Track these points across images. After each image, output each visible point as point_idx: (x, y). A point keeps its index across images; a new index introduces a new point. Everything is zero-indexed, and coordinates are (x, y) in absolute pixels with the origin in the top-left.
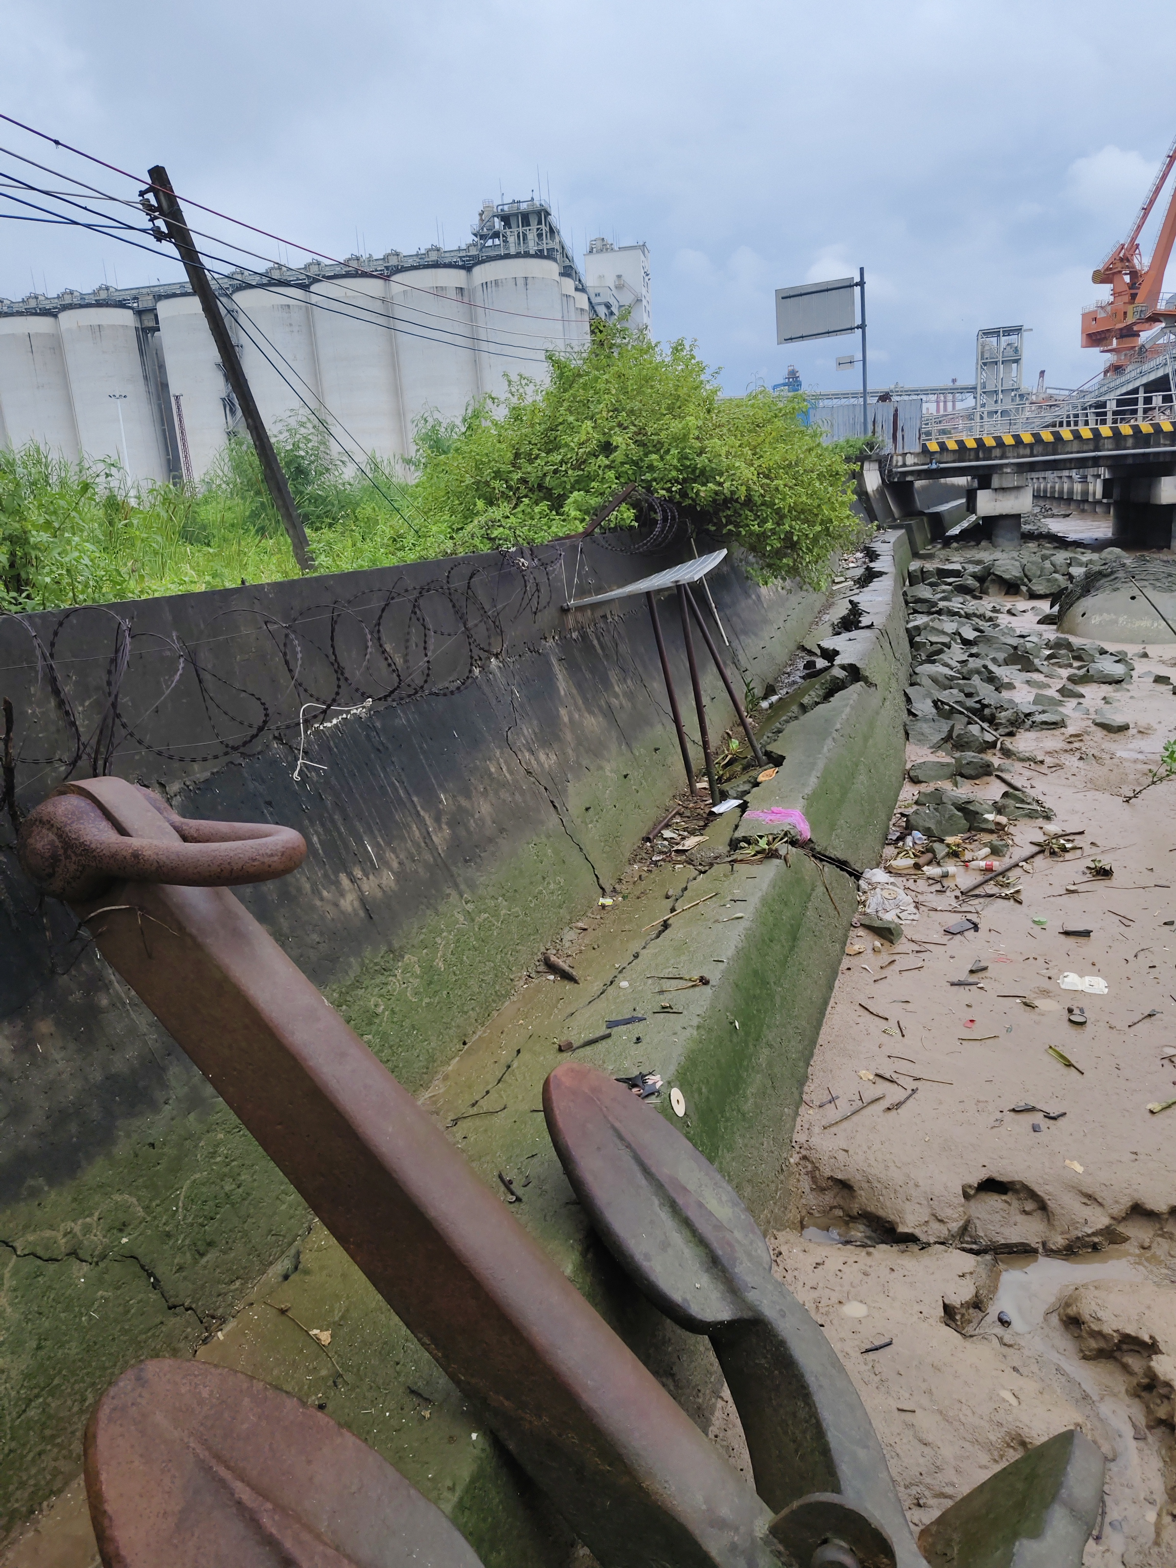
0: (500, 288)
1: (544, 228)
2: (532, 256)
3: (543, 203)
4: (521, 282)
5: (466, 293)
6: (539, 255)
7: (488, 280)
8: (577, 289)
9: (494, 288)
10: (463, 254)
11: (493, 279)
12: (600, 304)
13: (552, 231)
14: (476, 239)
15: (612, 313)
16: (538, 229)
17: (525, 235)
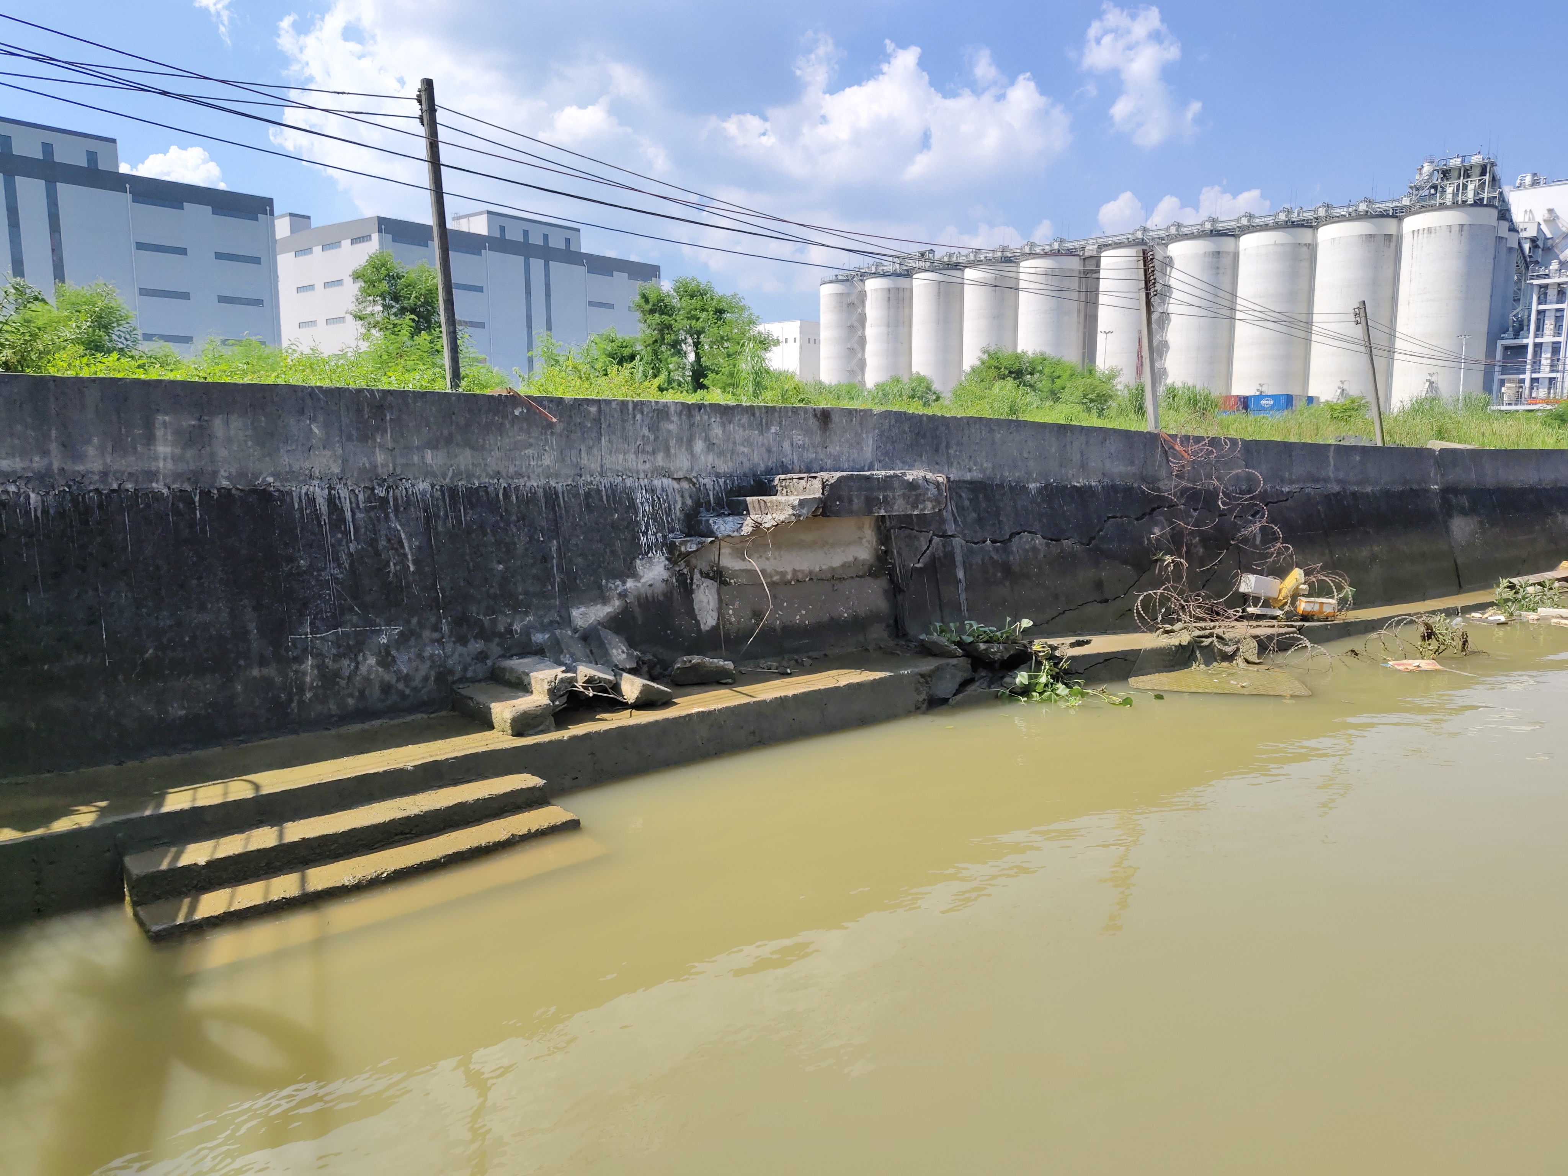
0: (1433, 235)
1: (1487, 178)
2: (1471, 205)
3: (1490, 156)
4: (1455, 230)
5: (1394, 239)
6: (1478, 203)
7: (1421, 228)
8: (1510, 230)
9: (1425, 235)
10: (1394, 204)
11: (1426, 227)
12: (1526, 238)
13: (1494, 179)
14: (1411, 191)
15: (1537, 247)
16: (1480, 180)
17: (1465, 187)
